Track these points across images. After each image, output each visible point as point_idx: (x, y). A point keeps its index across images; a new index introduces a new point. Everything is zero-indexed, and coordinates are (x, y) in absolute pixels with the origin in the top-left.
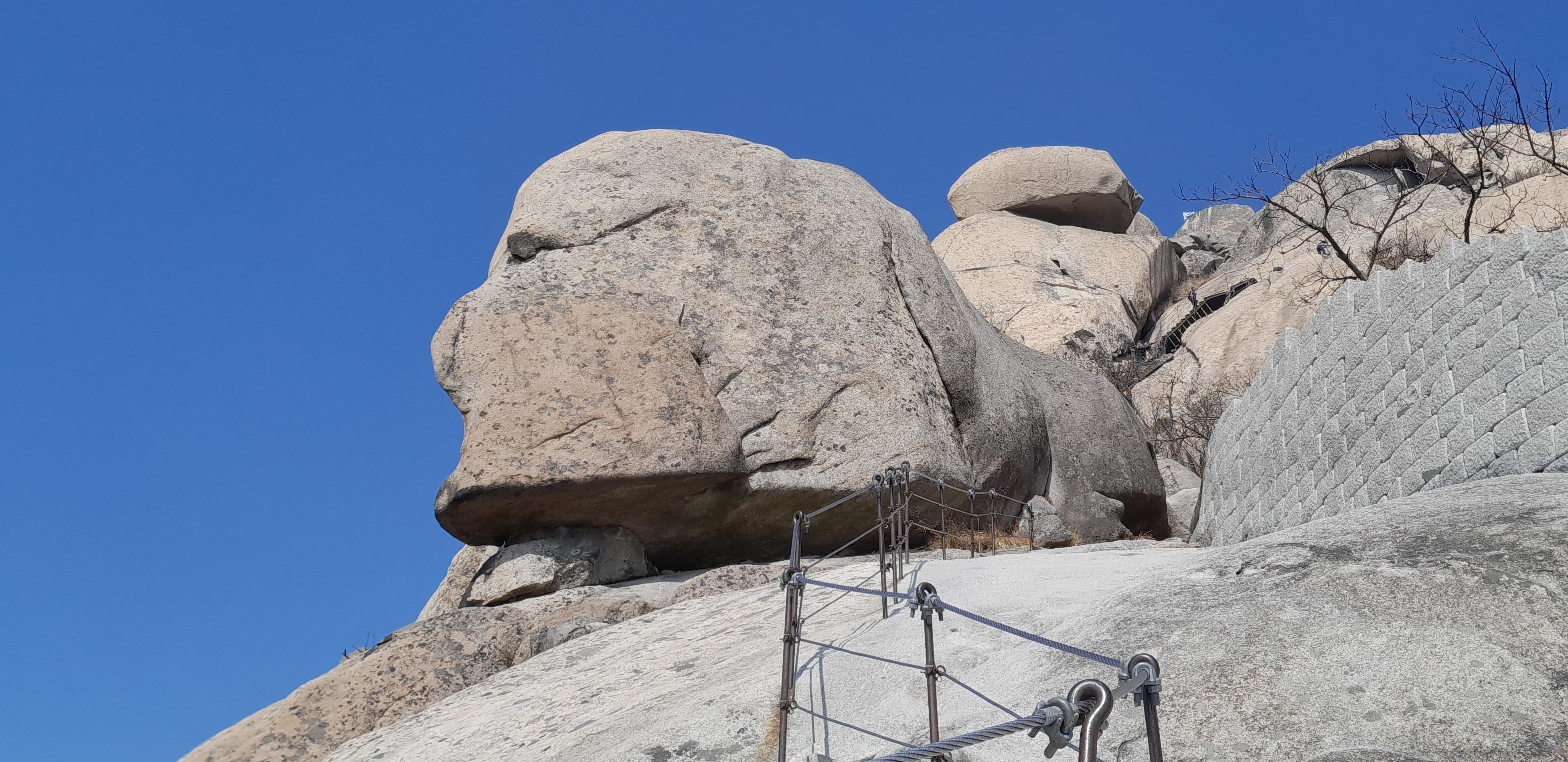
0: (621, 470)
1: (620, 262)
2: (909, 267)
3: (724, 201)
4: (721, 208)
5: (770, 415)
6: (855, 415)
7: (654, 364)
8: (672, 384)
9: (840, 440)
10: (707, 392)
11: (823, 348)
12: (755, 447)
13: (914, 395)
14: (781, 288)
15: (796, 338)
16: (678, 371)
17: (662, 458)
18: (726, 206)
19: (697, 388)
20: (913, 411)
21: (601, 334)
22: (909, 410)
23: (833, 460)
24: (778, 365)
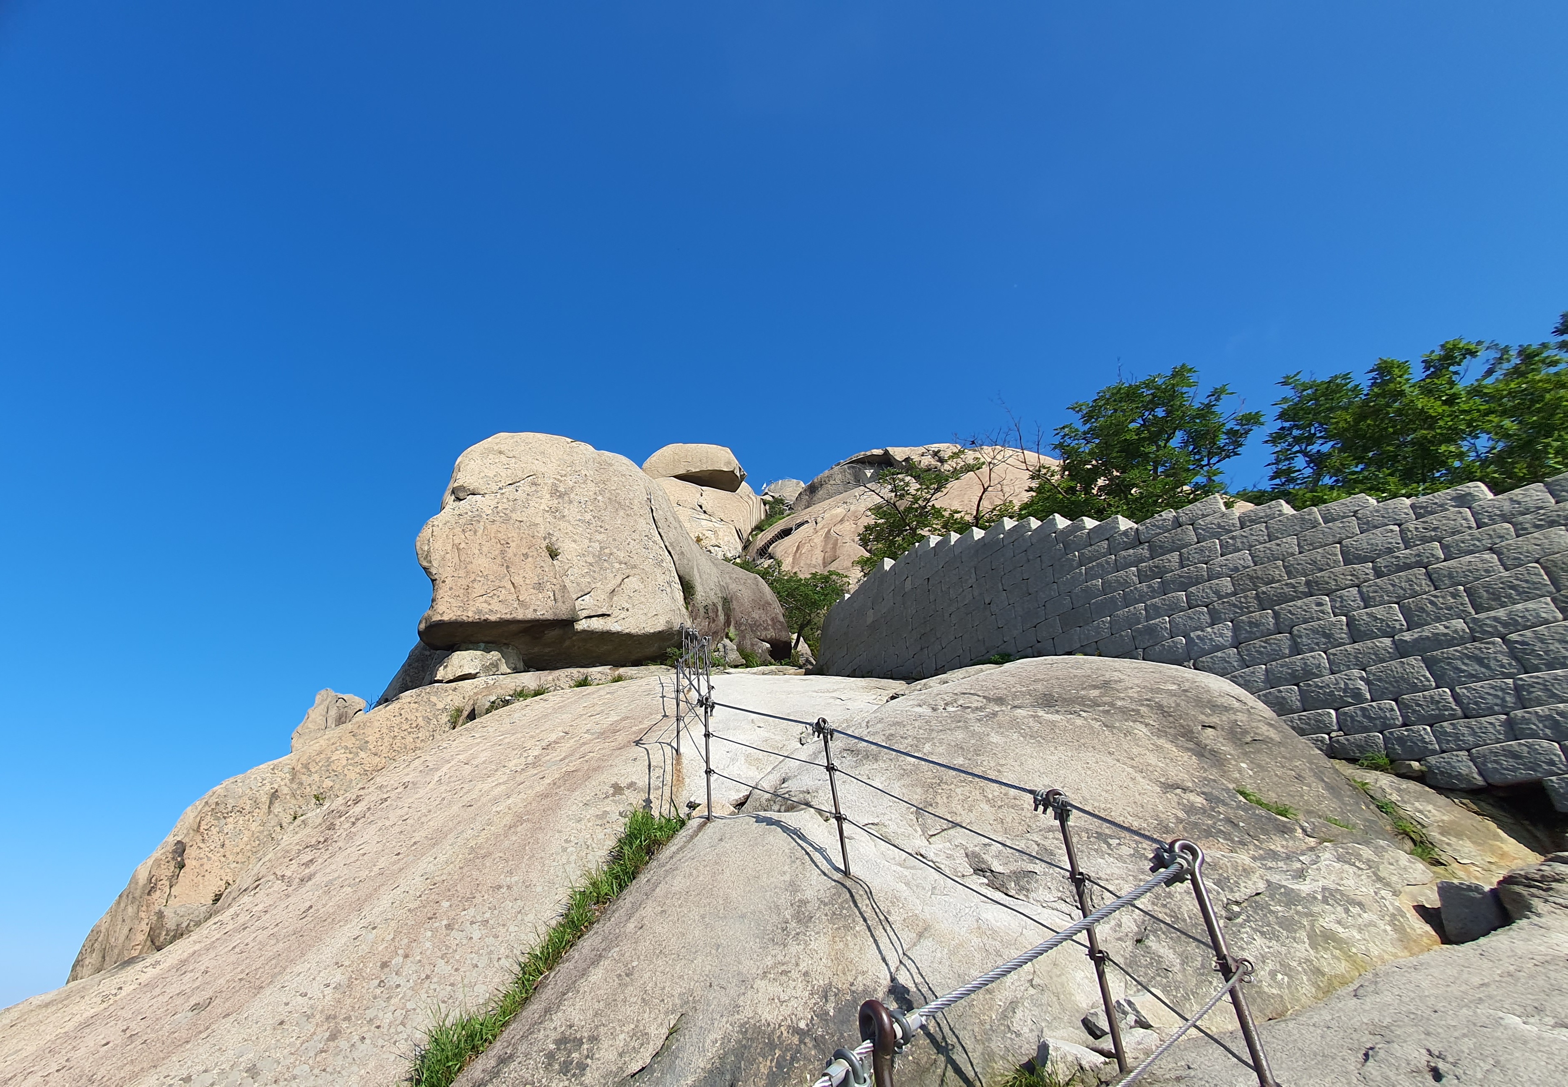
0: (514, 615)
1: (510, 504)
2: (661, 512)
3: (564, 472)
4: (562, 476)
5: (589, 590)
6: (634, 592)
7: (530, 559)
8: (540, 571)
9: (626, 605)
10: (558, 576)
11: (616, 555)
12: (582, 607)
13: (665, 582)
14: (593, 520)
15: (602, 548)
16: (542, 564)
17: (535, 610)
18: (565, 475)
19: (552, 574)
20: (664, 591)
21: (502, 542)
22: (662, 590)
23: (622, 616)
24: (593, 563)
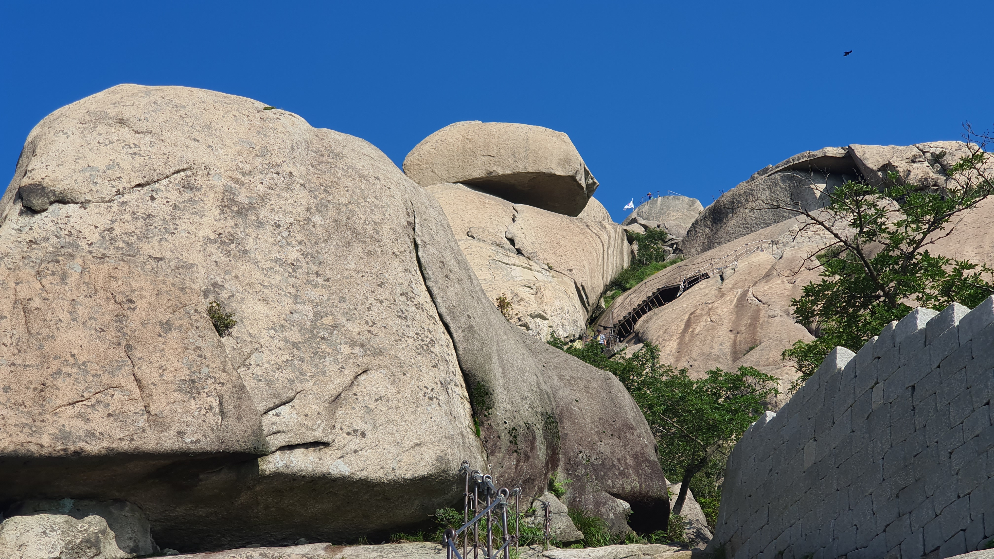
0: (138, 443)
1: (139, 223)
2: (432, 250)
3: (248, 167)
4: (244, 174)
5: (290, 395)
6: (376, 400)
7: (175, 333)
8: (193, 356)
9: (360, 425)
10: (229, 367)
11: (345, 328)
12: (274, 427)
13: (437, 383)
14: (303, 261)
15: (318, 316)
16: (200, 343)
17: (181, 434)
18: (251, 173)
19: (218, 362)
20: (435, 400)
21: (119, 298)
22: (431, 399)
23: (353, 446)
24: (300, 343)
